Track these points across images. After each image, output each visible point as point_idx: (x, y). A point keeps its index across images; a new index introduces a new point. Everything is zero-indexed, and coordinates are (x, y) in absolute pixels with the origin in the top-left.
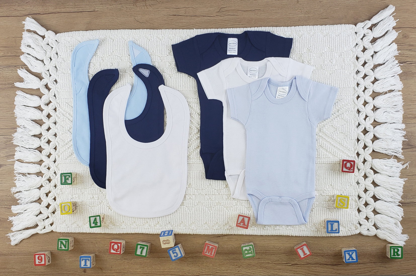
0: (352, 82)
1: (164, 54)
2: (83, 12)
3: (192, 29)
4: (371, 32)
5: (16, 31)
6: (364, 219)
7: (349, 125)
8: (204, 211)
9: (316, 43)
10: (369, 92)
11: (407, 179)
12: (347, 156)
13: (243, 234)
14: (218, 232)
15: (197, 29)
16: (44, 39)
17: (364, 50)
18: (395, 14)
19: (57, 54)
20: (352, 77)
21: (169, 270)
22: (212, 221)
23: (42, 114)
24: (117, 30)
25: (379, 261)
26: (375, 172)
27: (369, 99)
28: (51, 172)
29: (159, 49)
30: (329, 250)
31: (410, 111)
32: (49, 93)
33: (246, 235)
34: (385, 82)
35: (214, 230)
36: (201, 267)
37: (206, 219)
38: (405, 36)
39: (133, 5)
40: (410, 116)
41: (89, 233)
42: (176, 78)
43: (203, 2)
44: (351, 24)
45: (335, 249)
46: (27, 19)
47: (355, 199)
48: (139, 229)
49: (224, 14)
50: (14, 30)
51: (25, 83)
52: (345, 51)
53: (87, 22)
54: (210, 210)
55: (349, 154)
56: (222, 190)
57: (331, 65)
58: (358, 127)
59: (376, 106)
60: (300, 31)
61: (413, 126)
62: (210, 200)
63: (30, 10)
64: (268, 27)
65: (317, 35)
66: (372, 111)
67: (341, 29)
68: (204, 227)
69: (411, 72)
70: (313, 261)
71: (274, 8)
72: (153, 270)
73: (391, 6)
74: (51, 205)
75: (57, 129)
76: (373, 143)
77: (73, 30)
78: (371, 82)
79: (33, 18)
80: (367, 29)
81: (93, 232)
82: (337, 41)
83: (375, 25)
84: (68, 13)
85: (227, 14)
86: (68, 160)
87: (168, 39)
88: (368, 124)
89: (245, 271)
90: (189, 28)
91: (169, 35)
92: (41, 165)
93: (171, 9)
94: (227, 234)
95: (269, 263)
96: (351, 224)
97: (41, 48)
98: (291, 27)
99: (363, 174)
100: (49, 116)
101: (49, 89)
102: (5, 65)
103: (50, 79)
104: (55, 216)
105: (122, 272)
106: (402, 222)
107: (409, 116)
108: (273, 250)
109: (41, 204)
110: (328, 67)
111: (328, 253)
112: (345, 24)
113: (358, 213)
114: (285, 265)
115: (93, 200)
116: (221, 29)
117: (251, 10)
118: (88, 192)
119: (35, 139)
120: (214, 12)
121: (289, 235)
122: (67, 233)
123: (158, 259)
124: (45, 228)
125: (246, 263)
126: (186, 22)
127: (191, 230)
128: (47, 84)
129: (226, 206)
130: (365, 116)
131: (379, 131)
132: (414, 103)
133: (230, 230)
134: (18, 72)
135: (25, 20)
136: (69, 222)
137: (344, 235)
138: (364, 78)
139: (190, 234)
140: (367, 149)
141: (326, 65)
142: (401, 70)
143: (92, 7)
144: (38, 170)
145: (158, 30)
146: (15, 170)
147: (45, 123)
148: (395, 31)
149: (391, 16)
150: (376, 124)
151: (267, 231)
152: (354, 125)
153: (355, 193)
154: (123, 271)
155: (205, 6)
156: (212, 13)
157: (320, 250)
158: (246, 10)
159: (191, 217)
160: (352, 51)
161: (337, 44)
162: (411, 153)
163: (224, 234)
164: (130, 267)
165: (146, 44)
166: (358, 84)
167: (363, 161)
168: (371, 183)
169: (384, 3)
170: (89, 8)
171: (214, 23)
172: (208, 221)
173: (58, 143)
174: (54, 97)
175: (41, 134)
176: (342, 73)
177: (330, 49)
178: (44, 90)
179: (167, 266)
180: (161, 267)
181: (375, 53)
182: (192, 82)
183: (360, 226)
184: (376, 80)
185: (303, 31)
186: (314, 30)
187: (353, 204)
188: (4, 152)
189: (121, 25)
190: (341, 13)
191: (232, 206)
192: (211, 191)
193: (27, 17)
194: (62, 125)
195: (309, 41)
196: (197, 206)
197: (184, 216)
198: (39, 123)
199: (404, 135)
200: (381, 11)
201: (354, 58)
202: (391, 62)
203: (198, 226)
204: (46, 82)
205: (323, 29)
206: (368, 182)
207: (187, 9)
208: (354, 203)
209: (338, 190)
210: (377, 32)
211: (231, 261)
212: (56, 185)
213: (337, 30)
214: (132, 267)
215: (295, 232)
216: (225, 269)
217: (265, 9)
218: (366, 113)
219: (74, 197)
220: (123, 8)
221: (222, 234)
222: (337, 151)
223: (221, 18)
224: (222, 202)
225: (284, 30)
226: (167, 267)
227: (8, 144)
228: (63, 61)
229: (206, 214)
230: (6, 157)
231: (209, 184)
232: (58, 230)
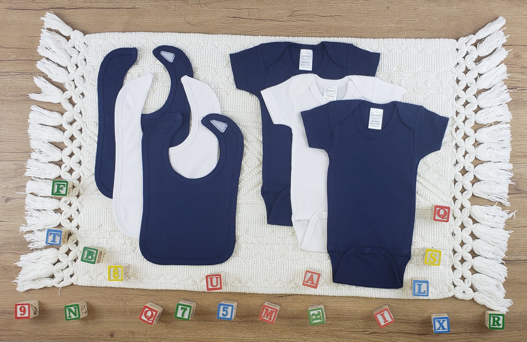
0: (451, 110)
1: (220, 66)
2: (120, 8)
3: (256, 36)
4: (475, 49)
5: (34, 29)
6: (460, 279)
7: (445, 162)
8: (264, 265)
9: (408, 60)
10: (470, 123)
11: (513, 231)
12: (441, 201)
13: (311, 294)
14: (280, 291)
15: (263, 36)
16: (69, 41)
17: (467, 71)
18: (506, 28)
19: (85, 60)
20: (450, 104)
21: (218, 337)
22: (273, 277)
23: (64, 135)
24: (162, 32)
25: (475, 331)
26: (475, 222)
27: (470, 132)
28: (73, 210)
29: (214, 59)
30: (416, 316)
31: (520, 148)
32: (73, 110)
33: (315, 295)
34: (490, 111)
35: (276, 288)
36: (258, 334)
37: (266, 275)
38: (517, 56)
39: (183, 2)
40: (520, 154)
41: (118, 288)
42: (234, 96)
43: (272, 2)
44: (451, 38)
45: (423, 315)
46: (46, 15)
47: (449, 253)
48: (181, 285)
49: (297, 19)
50: (30, 27)
51: (43, 95)
52: (443, 72)
53: (125, 22)
54: (272, 264)
55: (444, 198)
56: (287, 239)
57: (425, 89)
58: (455, 166)
59: (478, 141)
60: (389, 44)
61: (522, 166)
62: (272, 250)
63: (52, 3)
64: (350, 38)
65: (410, 51)
66: (473, 146)
67: (439, 44)
68: (263, 285)
69: (522, 101)
70: (395, 329)
71: (359, 15)
72: (198, 336)
73: (501, 18)
74: (72, 251)
75: (82, 155)
76: (473, 186)
77: (106, 31)
78: (473, 111)
79: (55, 13)
80: (471, 45)
81: (124, 287)
82: (433, 58)
83: (480, 41)
84: (100, 9)
85: (301, 19)
86: (94, 195)
87: (226, 47)
88: (467, 163)
89: (312, 340)
90: (252, 34)
91: (227, 42)
92: (60, 200)
93: (230, 9)
94: (291, 294)
95: (341, 330)
96: (444, 285)
97: (65, 51)
98: (379, 39)
99: (460, 224)
100: (72, 138)
101: (74, 104)
102: (17, 72)
103: (75, 92)
104: (77, 265)
105: (159, 338)
106: (505, 285)
107: (517, 154)
108: (348, 314)
109: (59, 250)
110: (422, 90)
111: (415, 319)
112: (444, 38)
113: (453, 271)
114: (362, 334)
115: (124, 246)
116: (293, 37)
117: (330, 15)
118: (118, 236)
119: (54, 168)
120: (285, 16)
121: (367, 296)
122: (90, 286)
123: (204, 322)
124: (63, 280)
125: (313, 330)
126: (249, 26)
127: (247, 288)
128: (71, 98)
129: (292, 259)
130: (464, 153)
131: (481, 172)
132: (524, 138)
133: (296, 288)
134: (34, 80)
135: (45, 16)
136: (94, 273)
137: (435, 298)
138: (464, 105)
139: (246, 292)
140: (466, 192)
141: (419, 88)
142: (510, 97)
143: (132, 3)
144: (56, 206)
145: (214, 34)
146: (26, 205)
147: (67, 147)
148: (505, 49)
149: (501, 31)
150: (477, 162)
151: (341, 291)
152: (450, 163)
153: (450, 247)
154: (160, 336)
155: (274, 8)
156: (282, 17)
157: (405, 315)
158: (323, 16)
159: (248, 271)
160: (452, 72)
161: (434, 62)
162: (519, 199)
163: (288, 293)
164: (169, 332)
165: (197, 53)
166: (457, 113)
167: (460, 208)
168: (469, 235)
169: (493, 14)
170: (128, 4)
171: (285, 30)
172: (268, 277)
173: (83, 172)
174: (80, 115)
175: (61, 161)
176: (438, 99)
177: (425, 69)
178: (67, 106)
179: (215, 331)
180: (207, 332)
181: (480, 75)
182: (254, 101)
183: (455, 287)
184: (479, 109)
185: (393, 44)
186: (406, 44)
187: (447, 260)
188: (12, 182)
189: (168, 27)
190: (440, 25)
191: (299, 259)
192: (274, 239)
193: (47, 12)
194: (89, 151)
195: (400, 58)
196: (255, 258)
197: (239, 270)
198: (60, 146)
199: (511, 177)
200: (489, 24)
201: (454, 80)
202: (499, 87)
203: (256, 282)
204: (69, 95)
205: (417, 43)
206: (465, 234)
207: (251, 11)
208: (448, 258)
209: (429, 242)
210: (483, 50)
211: (296, 327)
212: (79, 226)
213: (435, 45)
214: (171, 332)
215: (376, 293)
216: (288, 337)
217: (347, 15)
218: (465, 148)
219: (101, 242)
220: (171, 6)
221: (285, 293)
222: (430, 194)
223: (294, 23)
224: (287, 253)
225: (369, 42)
226: (215, 333)
227: (19, 171)
228: (92, 70)
229: (266, 269)
230: (16, 188)
231: (271, 231)
232: (80, 283)
